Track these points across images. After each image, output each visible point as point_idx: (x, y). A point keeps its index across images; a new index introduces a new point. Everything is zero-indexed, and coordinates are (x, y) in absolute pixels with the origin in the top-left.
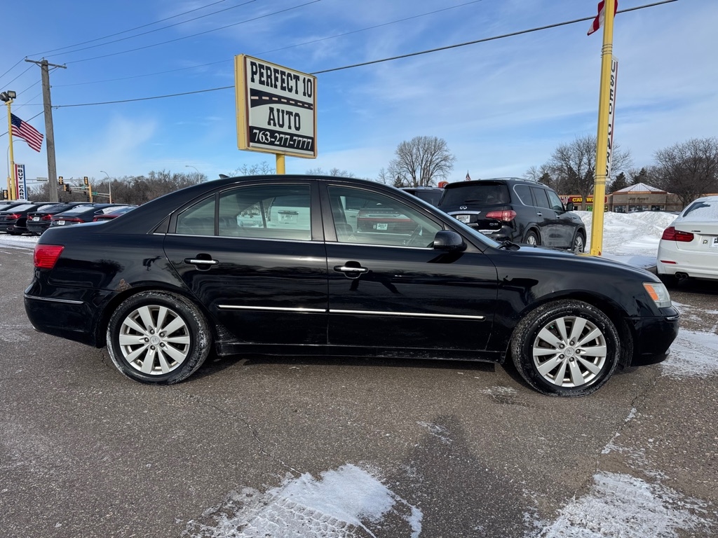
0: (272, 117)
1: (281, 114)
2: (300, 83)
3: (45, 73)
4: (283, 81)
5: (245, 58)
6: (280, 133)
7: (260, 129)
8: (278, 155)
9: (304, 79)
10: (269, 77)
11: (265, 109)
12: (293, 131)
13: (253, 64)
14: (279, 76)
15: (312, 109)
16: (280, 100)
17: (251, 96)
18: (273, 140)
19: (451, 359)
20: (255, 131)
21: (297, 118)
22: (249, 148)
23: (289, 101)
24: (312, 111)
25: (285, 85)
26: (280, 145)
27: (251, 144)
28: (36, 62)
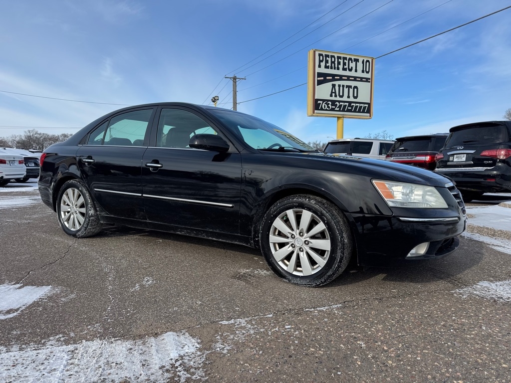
0: (334, 91)
1: (341, 88)
2: (360, 65)
3: (235, 84)
4: (344, 64)
5: (314, 52)
6: (339, 102)
7: (323, 101)
8: (338, 118)
9: (363, 60)
10: (332, 62)
11: (328, 86)
12: (352, 99)
13: (320, 55)
14: (341, 61)
15: (369, 82)
16: (341, 78)
17: (318, 77)
18: (334, 107)
19: (220, 240)
20: (319, 102)
21: (356, 90)
22: (314, 114)
23: (348, 78)
24: (370, 84)
25: (346, 67)
26: (339, 111)
27: (316, 111)
28: (230, 78)
